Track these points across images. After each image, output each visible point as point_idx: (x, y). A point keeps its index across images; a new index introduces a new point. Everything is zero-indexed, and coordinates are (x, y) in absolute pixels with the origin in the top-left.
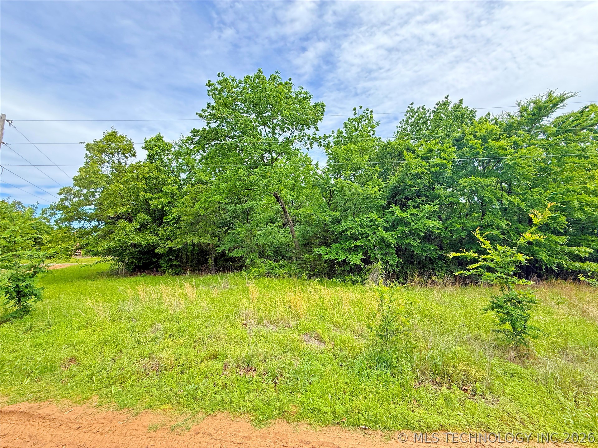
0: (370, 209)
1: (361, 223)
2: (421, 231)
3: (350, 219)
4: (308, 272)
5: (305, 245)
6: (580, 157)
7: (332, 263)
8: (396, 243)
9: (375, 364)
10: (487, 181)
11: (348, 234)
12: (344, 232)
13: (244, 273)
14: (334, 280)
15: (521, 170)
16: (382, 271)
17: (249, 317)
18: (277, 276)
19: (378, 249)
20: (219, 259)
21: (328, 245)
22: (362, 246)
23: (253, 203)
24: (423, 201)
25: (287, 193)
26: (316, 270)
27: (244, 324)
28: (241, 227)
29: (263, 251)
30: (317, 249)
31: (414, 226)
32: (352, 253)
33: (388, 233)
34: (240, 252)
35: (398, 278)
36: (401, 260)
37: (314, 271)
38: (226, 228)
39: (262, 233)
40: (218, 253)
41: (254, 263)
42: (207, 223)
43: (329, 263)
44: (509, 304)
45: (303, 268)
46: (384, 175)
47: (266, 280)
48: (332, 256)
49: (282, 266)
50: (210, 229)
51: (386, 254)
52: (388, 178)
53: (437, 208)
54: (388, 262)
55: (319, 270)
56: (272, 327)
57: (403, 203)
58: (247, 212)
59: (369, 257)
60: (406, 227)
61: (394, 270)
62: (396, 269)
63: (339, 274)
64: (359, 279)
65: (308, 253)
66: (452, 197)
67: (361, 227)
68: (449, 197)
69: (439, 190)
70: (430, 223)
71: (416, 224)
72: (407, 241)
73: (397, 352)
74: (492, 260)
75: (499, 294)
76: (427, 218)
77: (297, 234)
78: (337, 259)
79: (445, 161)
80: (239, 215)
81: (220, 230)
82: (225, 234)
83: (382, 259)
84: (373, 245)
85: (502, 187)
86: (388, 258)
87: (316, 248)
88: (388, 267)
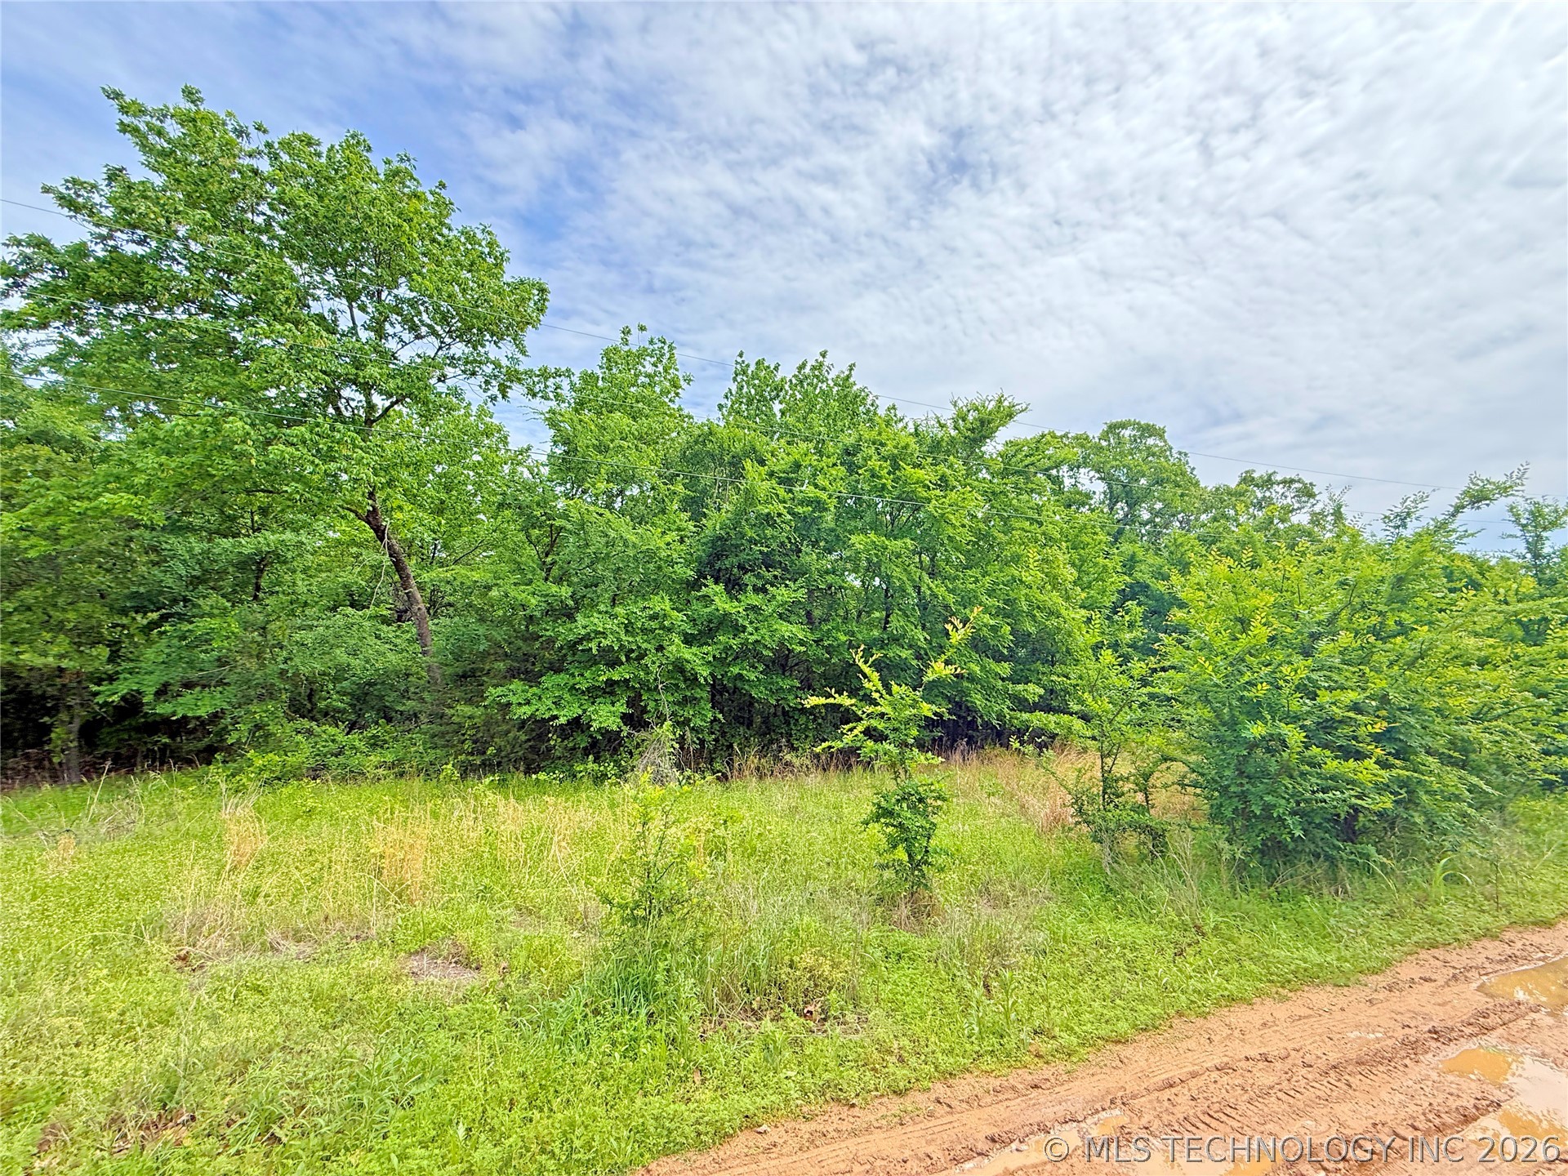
0: (654, 585)
1: (630, 622)
2: (765, 646)
3: (602, 608)
4: (462, 757)
5: (464, 676)
6: (1032, 521)
7: (539, 728)
8: (711, 674)
9: (611, 999)
10: (896, 545)
11: (591, 649)
12: (580, 641)
13: (216, 772)
14: (542, 776)
15: (950, 531)
16: (672, 746)
17: (205, 929)
18: (351, 776)
19: (666, 688)
20: (110, 725)
21: (532, 678)
22: (627, 681)
23: (284, 537)
24: (775, 577)
25: (415, 519)
26: (491, 751)
27: (179, 958)
28: (224, 612)
29: (310, 697)
30: (500, 689)
31: (752, 634)
32: (598, 700)
33: (694, 649)
34: (207, 701)
35: (711, 761)
36: (720, 716)
37: (484, 753)
38: (155, 616)
39: (309, 637)
40: (106, 704)
41: (268, 735)
42: (58, 593)
43: (533, 730)
44: (905, 805)
45: (448, 745)
46: (695, 506)
47: (306, 793)
48: (543, 709)
49: (375, 744)
50: (71, 615)
51: (685, 702)
52: (705, 515)
53: (801, 594)
54: (687, 722)
55: (499, 750)
56: (294, 948)
57: (732, 578)
58: (259, 564)
59: (644, 711)
60: (735, 635)
61: (702, 742)
62: (707, 738)
63: (560, 758)
64: (611, 769)
65: (469, 702)
66: (833, 573)
67: (627, 631)
68: (827, 572)
69: (809, 557)
70: (786, 629)
71: (757, 629)
72: (735, 670)
73: (669, 956)
74: (882, 715)
75: (890, 785)
76: (781, 616)
77: (436, 643)
78: (555, 717)
79: (824, 496)
80: (223, 572)
81: (125, 621)
82: (148, 635)
83: (673, 714)
84: (656, 680)
85: (921, 562)
86: (688, 712)
87: (495, 686)
88: (688, 734)
